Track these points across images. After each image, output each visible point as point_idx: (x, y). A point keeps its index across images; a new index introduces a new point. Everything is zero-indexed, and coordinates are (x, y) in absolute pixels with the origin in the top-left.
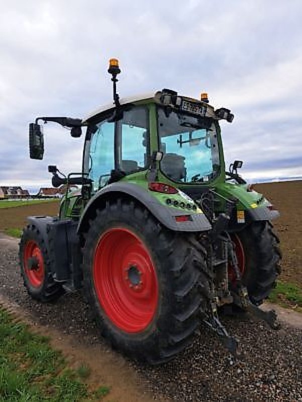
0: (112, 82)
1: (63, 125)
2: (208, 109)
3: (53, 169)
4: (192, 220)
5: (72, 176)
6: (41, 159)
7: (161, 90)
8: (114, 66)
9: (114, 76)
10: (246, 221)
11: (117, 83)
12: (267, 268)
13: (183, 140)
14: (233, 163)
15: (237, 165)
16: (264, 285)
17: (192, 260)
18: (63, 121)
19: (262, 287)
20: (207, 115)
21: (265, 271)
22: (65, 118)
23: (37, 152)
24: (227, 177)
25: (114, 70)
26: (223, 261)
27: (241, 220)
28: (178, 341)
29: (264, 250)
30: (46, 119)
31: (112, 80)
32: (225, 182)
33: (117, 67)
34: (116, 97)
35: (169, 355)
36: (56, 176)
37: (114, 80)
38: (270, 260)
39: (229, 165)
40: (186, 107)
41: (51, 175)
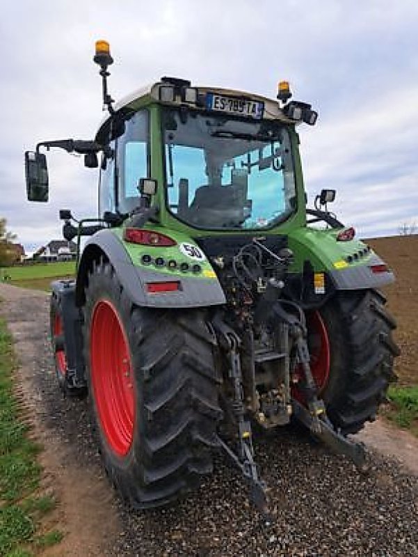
0: (101, 78)
1: (69, 151)
2: (267, 106)
3: (65, 215)
4: (181, 290)
5: (85, 224)
6: (46, 200)
7: (159, 81)
8: (102, 52)
9: (104, 67)
10: (326, 290)
11: (108, 78)
12: (362, 371)
13: (252, 162)
14: (320, 194)
15: (325, 196)
16: (357, 398)
17: (180, 355)
18: (69, 145)
19: (353, 402)
20: (266, 116)
21: (358, 375)
22: (71, 140)
23: (38, 191)
24: (309, 217)
25: (103, 59)
26: (282, 355)
27: (320, 290)
28: (154, 479)
29: (358, 340)
30: (48, 145)
31: (101, 73)
32: (305, 226)
33: (108, 52)
34: (108, 100)
35: (147, 500)
36: (68, 224)
37: (104, 74)
38: (369, 357)
39: (315, 198)
40: (220, 105)
41: (63, 223)
